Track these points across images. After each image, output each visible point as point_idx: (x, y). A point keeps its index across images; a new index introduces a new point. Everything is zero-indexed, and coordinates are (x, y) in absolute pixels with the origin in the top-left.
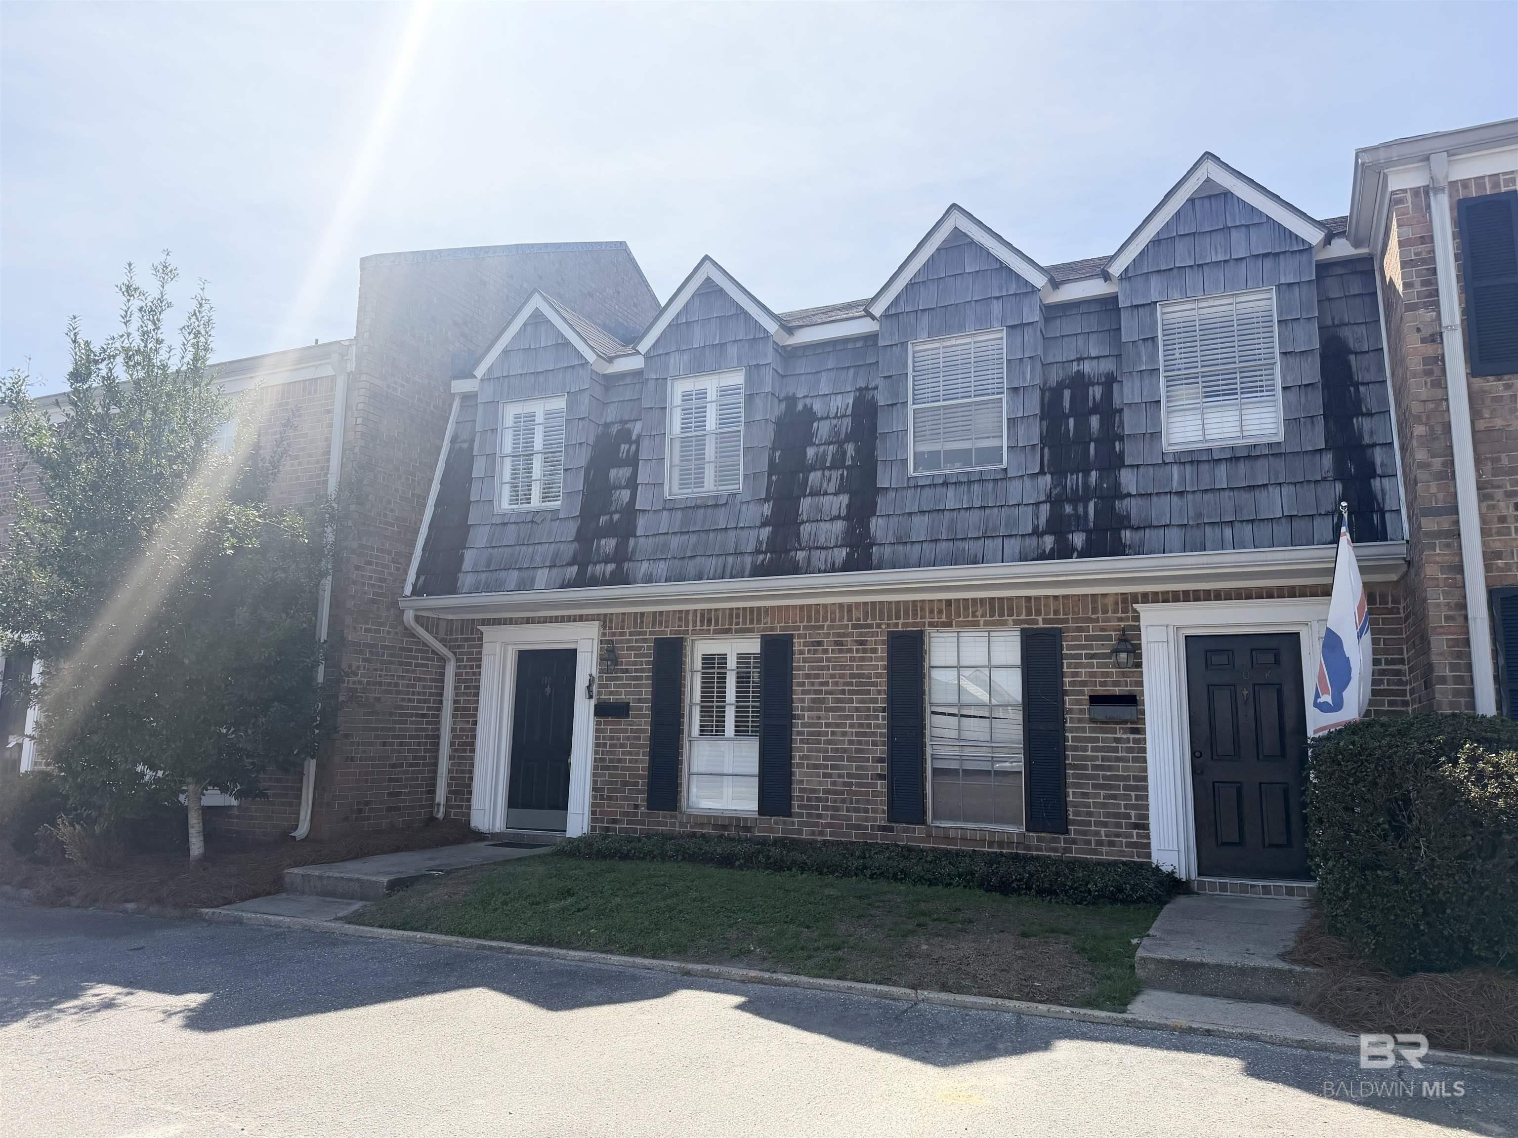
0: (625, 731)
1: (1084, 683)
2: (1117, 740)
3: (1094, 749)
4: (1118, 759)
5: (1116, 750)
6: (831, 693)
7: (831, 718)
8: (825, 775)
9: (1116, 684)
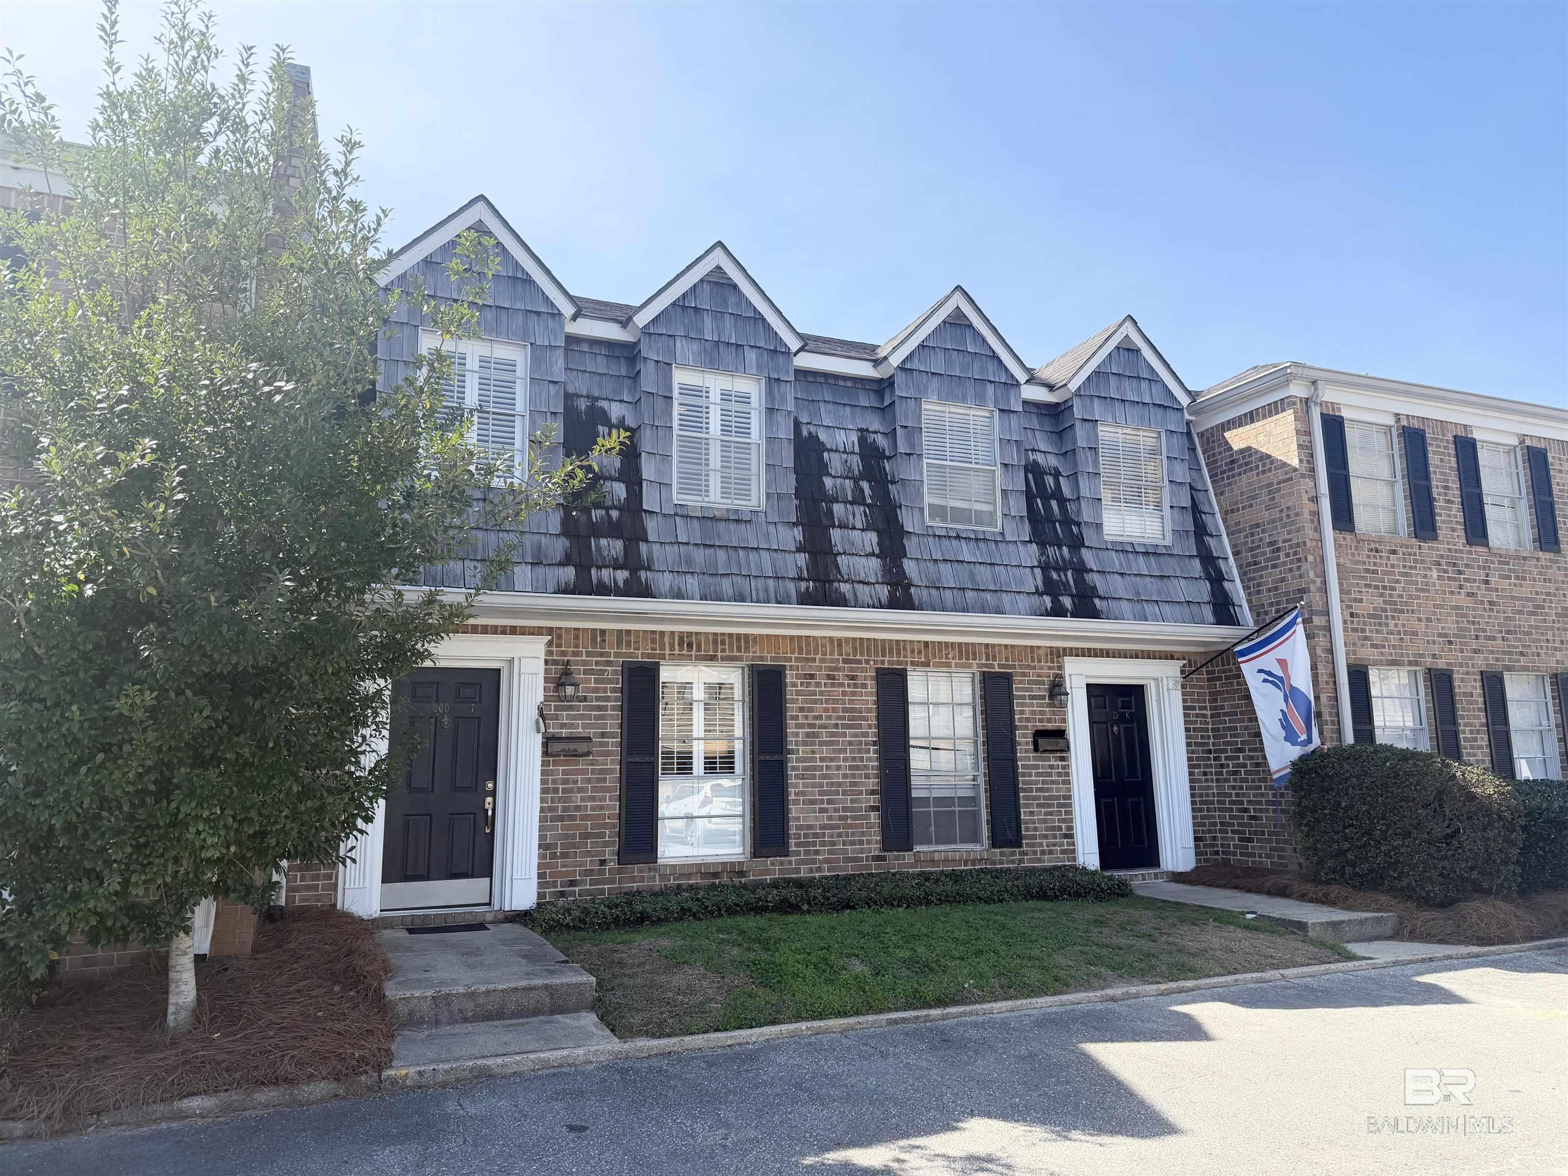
0: (584, 772)
1: (1028, 720)
2: (1051, 767)
3: (1037, 775)
4: (1053, 782)
5: (1050, 775)
6: (825, 727)
7: (825, 751)
8: (822, 810)
9: (1049, 721)
